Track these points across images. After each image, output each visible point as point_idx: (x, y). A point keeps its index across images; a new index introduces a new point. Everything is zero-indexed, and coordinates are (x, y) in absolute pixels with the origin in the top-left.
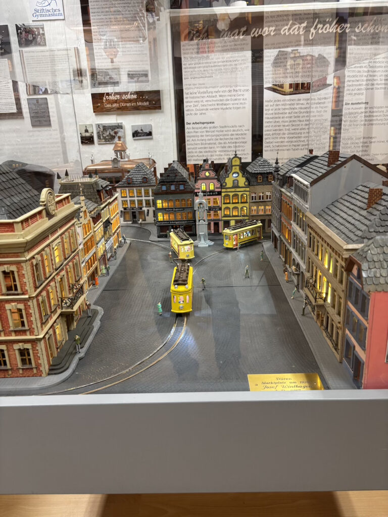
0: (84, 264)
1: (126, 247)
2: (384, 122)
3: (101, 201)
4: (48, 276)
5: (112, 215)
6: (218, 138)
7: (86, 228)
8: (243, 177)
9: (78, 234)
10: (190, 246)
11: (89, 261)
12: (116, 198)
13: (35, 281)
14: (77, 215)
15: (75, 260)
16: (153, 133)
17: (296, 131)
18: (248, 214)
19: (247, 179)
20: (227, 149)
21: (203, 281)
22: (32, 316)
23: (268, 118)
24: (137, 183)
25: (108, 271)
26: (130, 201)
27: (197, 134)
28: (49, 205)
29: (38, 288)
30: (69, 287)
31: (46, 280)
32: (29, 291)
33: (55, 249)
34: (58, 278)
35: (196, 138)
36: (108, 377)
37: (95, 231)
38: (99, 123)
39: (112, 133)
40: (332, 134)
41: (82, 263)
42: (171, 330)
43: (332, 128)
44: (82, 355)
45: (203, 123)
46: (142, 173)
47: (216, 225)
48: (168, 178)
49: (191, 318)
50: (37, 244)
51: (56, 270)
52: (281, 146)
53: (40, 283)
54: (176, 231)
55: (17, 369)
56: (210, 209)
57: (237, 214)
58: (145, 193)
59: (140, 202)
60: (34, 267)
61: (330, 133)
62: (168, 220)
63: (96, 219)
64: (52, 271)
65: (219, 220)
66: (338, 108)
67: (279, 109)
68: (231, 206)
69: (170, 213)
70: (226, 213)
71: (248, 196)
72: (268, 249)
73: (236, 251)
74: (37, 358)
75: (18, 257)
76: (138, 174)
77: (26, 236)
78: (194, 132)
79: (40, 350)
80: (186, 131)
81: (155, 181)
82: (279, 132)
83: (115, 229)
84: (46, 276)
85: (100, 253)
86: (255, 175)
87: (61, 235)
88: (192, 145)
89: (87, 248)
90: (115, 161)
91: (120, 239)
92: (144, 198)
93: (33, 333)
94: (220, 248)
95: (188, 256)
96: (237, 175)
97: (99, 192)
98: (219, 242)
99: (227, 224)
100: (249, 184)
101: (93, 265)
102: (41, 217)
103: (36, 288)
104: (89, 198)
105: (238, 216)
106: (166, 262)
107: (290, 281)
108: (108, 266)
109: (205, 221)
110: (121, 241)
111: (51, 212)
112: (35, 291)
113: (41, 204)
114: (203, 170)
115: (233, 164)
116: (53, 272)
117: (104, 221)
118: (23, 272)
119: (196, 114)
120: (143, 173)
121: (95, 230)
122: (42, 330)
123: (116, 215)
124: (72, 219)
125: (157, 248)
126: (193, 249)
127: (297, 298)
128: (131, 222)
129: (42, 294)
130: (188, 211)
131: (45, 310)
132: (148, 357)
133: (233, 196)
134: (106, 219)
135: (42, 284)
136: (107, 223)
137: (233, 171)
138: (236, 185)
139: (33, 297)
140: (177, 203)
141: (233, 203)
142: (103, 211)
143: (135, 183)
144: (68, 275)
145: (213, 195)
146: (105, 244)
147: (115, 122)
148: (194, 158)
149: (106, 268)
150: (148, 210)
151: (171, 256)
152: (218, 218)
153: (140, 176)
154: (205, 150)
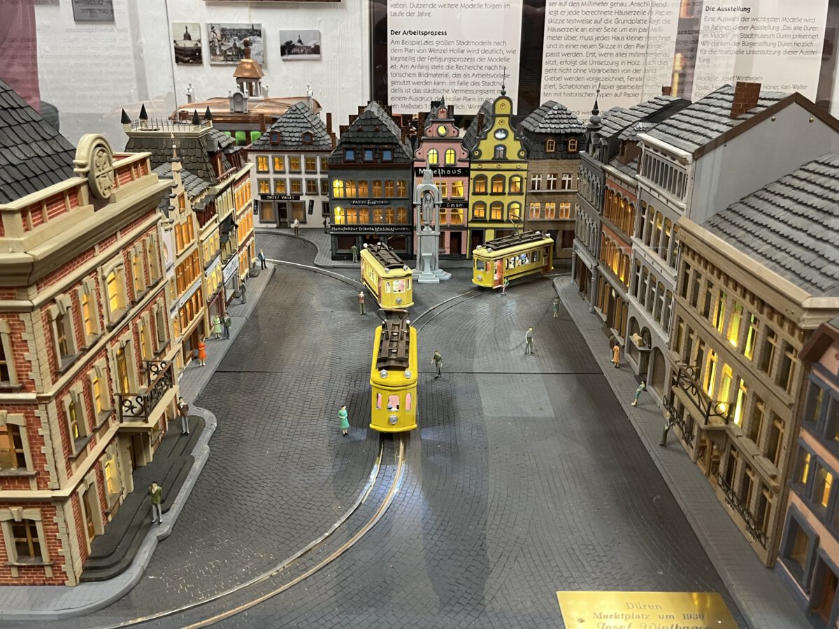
0: (175, 313)
1: (264, 278)
2: (777, 48)
3: (217, 175)
4: (88, 344)
5: (239, 208)
6: (453, 64)
7: (183, 234)
8: (515, 139)
9: (165, 247)
10: (405, 280)
11: (187, 306)
12: (248, 172)
13: (55, 356)
14: (164, 202)
15: (155, 307)
16: (323, 50)
17: (608, 59)
18: (522, 218)
19: (525, 146)
20: (469, 87)
21: (437, 359)
22: (43, 444)
23: (554, 30)
24: (290, 143)
25: (226, 328)
26: (276, 180)
27: (412, 55)
28: (97, 174)
29: (63, 373)
30: (141, 367)
31: (83, 355)
32: (38, 383)
33: (108, 280)
34: (114, 349)
35: (410, 63)
36: (227, 588)
37: (202, 241)
38: (213, 22)
39: (240, 44)
40: (678, 68)
41: (172, 310)
42: (370, 474)
43: (679, 56)
44: (165, 529)
45: (425, 34)
46: (301, 125)
47: (456, 237)
48: (360, 135)
49: (416, 445)
50: (63, 267)
51: (110, 329)
52: (576, 87)
53: (69, 361)
54: (376, 248)
55: (6, 566)
56: (446, 204)
57: (499, 217)
58: (307, 166)
59: (296, 184)
60: (54, 324)
61: (674, 67)
62: (355, 224)
63: (204, 214)
64: (100, 333)
65: (462, 228)
66: (693, 17)
67: (577, 13)
68: (488, 200)
69: (361, 209)
70: (476, 214)
71: (525, 181)
72: (566, 292)
73: (498, 295)
74: (55, 542)
75: (11, 299)
76: (293, 125)
77: (34, 247)
78: (406, 50)
79: (61, 525)
80: (390, 47)
81: (330, 141)
82: (574, 59)
83: (244, 239)
84: (84, 343)
85: (210, 291)
86: (541, 137)
87: (124, 247)
88: (401, 75)
89: (183, 278)
90: (237, 98)
91: (253, 261)
92: (304, 176)
93: (46, 483)
94: (465, 287)
95: (399, 302)
96: (504, 135)
97: (212, 155)
98: (462, 274)
99: (478, 238)
100: (528, 156)
101: (196, 316)
102: (77, 203)
103: (57, 374)
104: (189, 168)
105: (501, 221)
106: (352, 313)
107: (623, 366)
108: (226, 318)
109: (433, 229)
110: (254, 263)
111: (101, 191)
112: (54, 382)
113: (76, 170)
114: (433, 122)
115: (497, 112)
116: (104, 334)
117: (221, 220)
118: (25, 336)
119: (411, 14)
120: (305, 125)
121: (202, 238)
122: (70, 474)
123: (246, 209)
124: (153, 211)
125: (331, 281)
126: (410, 288)
127: (643, 404)
128: (275, 226)
129: (72, 389)
130: (398, 206)
131: (79, 425)
132: (320, 539)
133: (494, 178)
134: (226, 215)
135: (72, 365)
136: (228, 226)
137: (497, 126)
138: (500, 158)
139: (48, 398)
140: (377, 188)
141: (492, 194)
142: (219, 198)
143: (287, 143)
144: (137, 340)
145: (451, 175)
146: (223, 269)
147: (247, 22)
148: (403, 102)
149: (222, 322)
150: (312, 202)
151: (363, 301)
152: (459, 224)
153: (299, 130)
154: (426, 87)
